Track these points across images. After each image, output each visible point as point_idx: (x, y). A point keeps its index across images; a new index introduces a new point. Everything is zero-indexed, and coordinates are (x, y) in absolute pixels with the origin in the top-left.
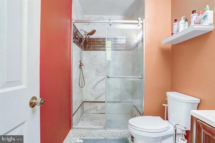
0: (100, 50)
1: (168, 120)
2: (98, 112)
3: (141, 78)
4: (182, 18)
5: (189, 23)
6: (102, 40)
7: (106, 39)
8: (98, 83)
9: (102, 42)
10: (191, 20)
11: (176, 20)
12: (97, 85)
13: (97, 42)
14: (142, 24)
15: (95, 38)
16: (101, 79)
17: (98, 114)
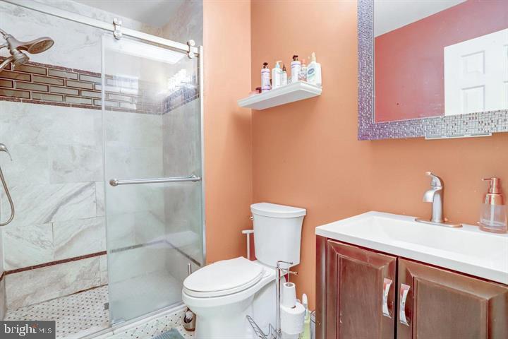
0: (69, 105)
1: (256, 259)
2: (68, 291)
3: (195, 181)
4: (277, 63)
5: (289, 76)
6: (75, 76)
7: (103, 76)
8: (61, 204)
9: (72, 80)
10: (293, 70)
11: (266, 64)
12: (60, 209)
13: (51, 77)
14: (198, 56)
15: (46, 66)
16: (73, 192)
17: (70, 298)
